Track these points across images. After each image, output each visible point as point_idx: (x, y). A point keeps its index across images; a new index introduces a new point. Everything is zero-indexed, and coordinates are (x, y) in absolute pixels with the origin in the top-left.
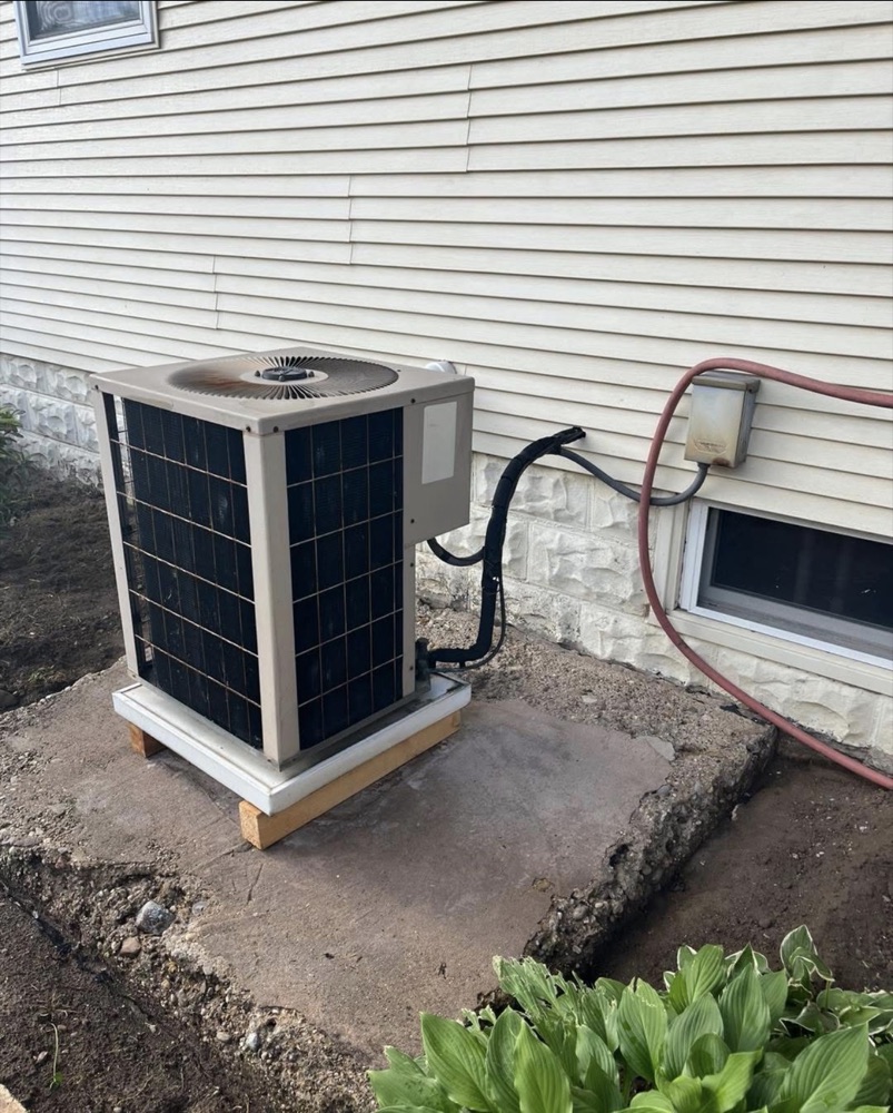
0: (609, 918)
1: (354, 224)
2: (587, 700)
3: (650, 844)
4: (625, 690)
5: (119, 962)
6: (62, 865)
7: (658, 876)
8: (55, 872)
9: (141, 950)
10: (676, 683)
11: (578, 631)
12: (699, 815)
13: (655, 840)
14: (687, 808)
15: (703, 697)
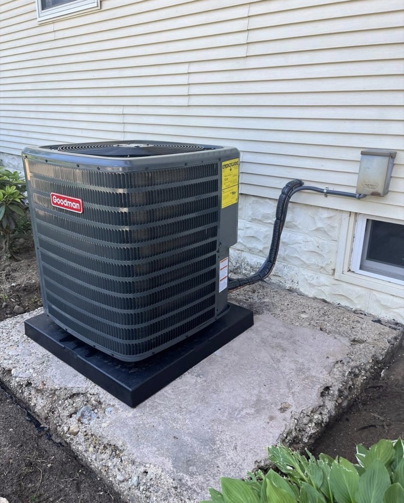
0: (321, 424)
1: (190, 86)
2: (303, 316)
3: (342, 387)
4: (322, 312)
5: (68, 437)
6: (42, 388)
7: (345, 404)
8: (38, 391)
9: (79, 431)
10: (348, 309)
11: (298, 283)
12: (365, 374)
13: (343, 385)
14: (359, 370)
15: (363, 316)
